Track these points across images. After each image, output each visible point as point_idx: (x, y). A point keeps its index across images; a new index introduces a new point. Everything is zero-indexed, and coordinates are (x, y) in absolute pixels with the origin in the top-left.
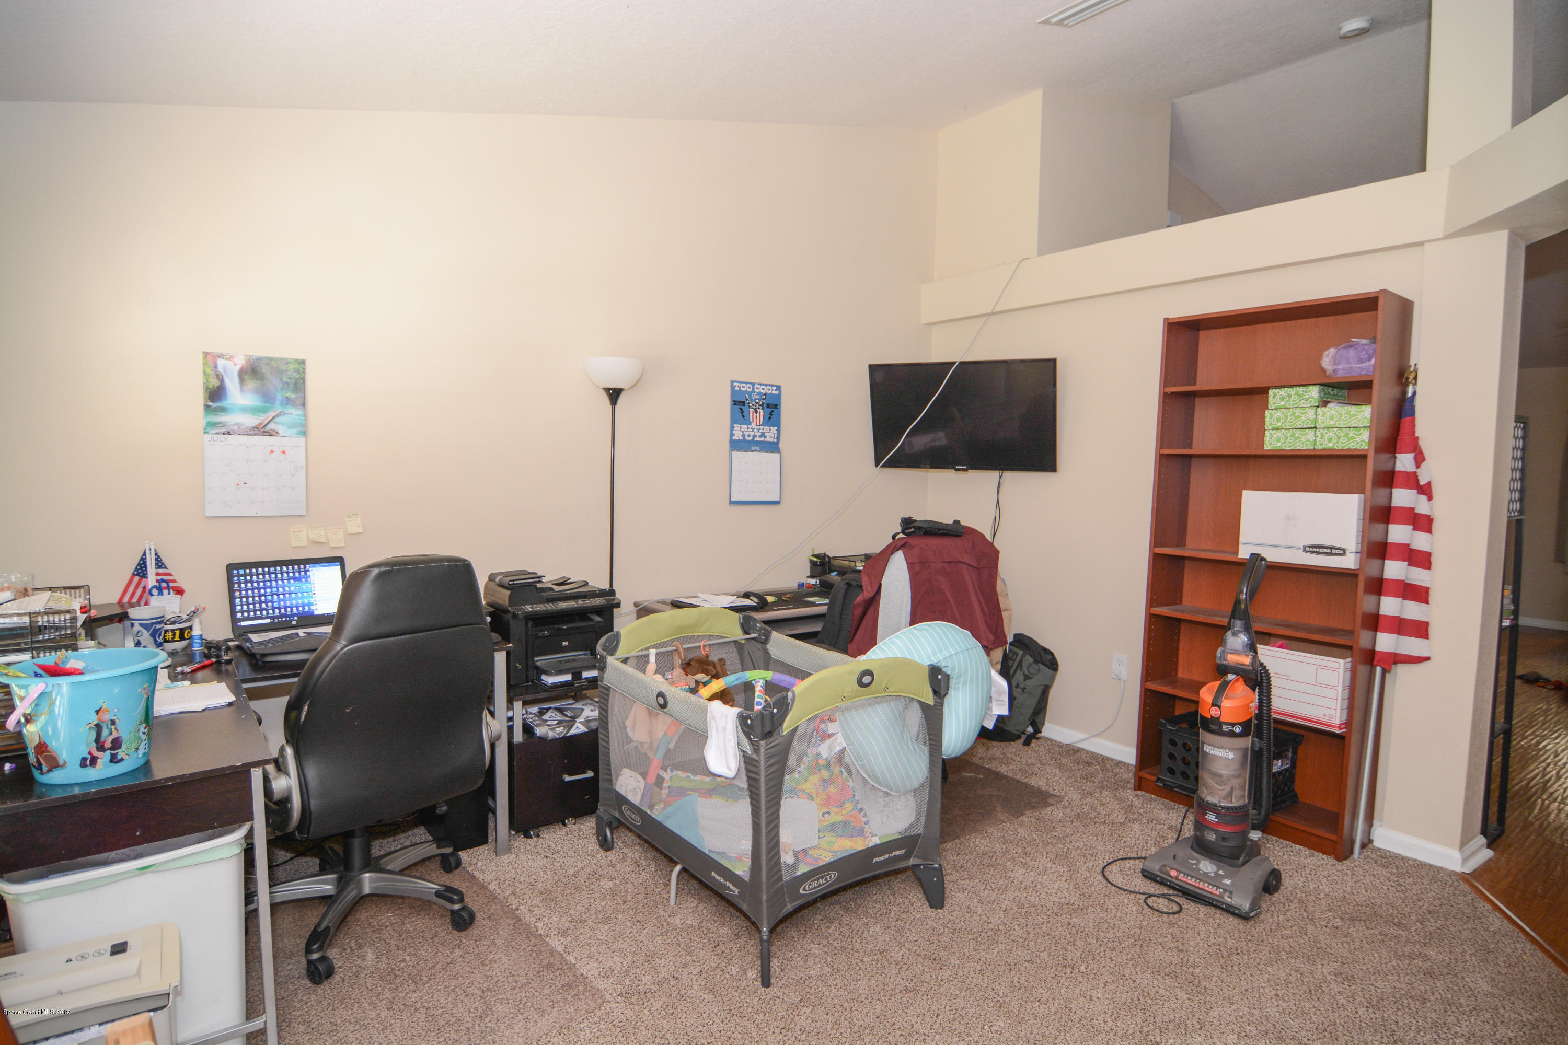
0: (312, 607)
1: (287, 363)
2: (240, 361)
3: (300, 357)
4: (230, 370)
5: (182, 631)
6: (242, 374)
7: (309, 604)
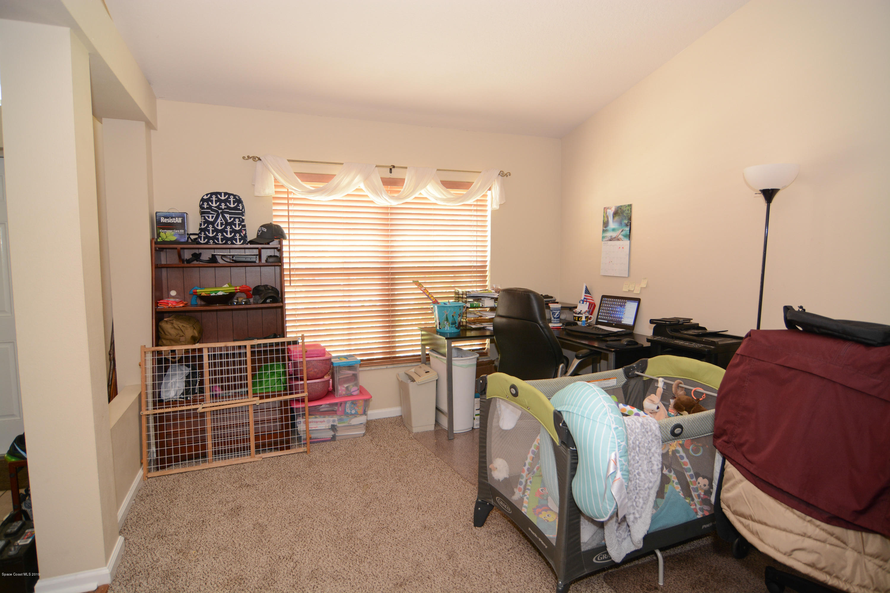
0: (622, 320)
1: (626, 207)
2: (613, 209)
3: (630, 203)
4: (611, 212)
5: (579, 317)
6: (615, 214)
7: (621, 318)
